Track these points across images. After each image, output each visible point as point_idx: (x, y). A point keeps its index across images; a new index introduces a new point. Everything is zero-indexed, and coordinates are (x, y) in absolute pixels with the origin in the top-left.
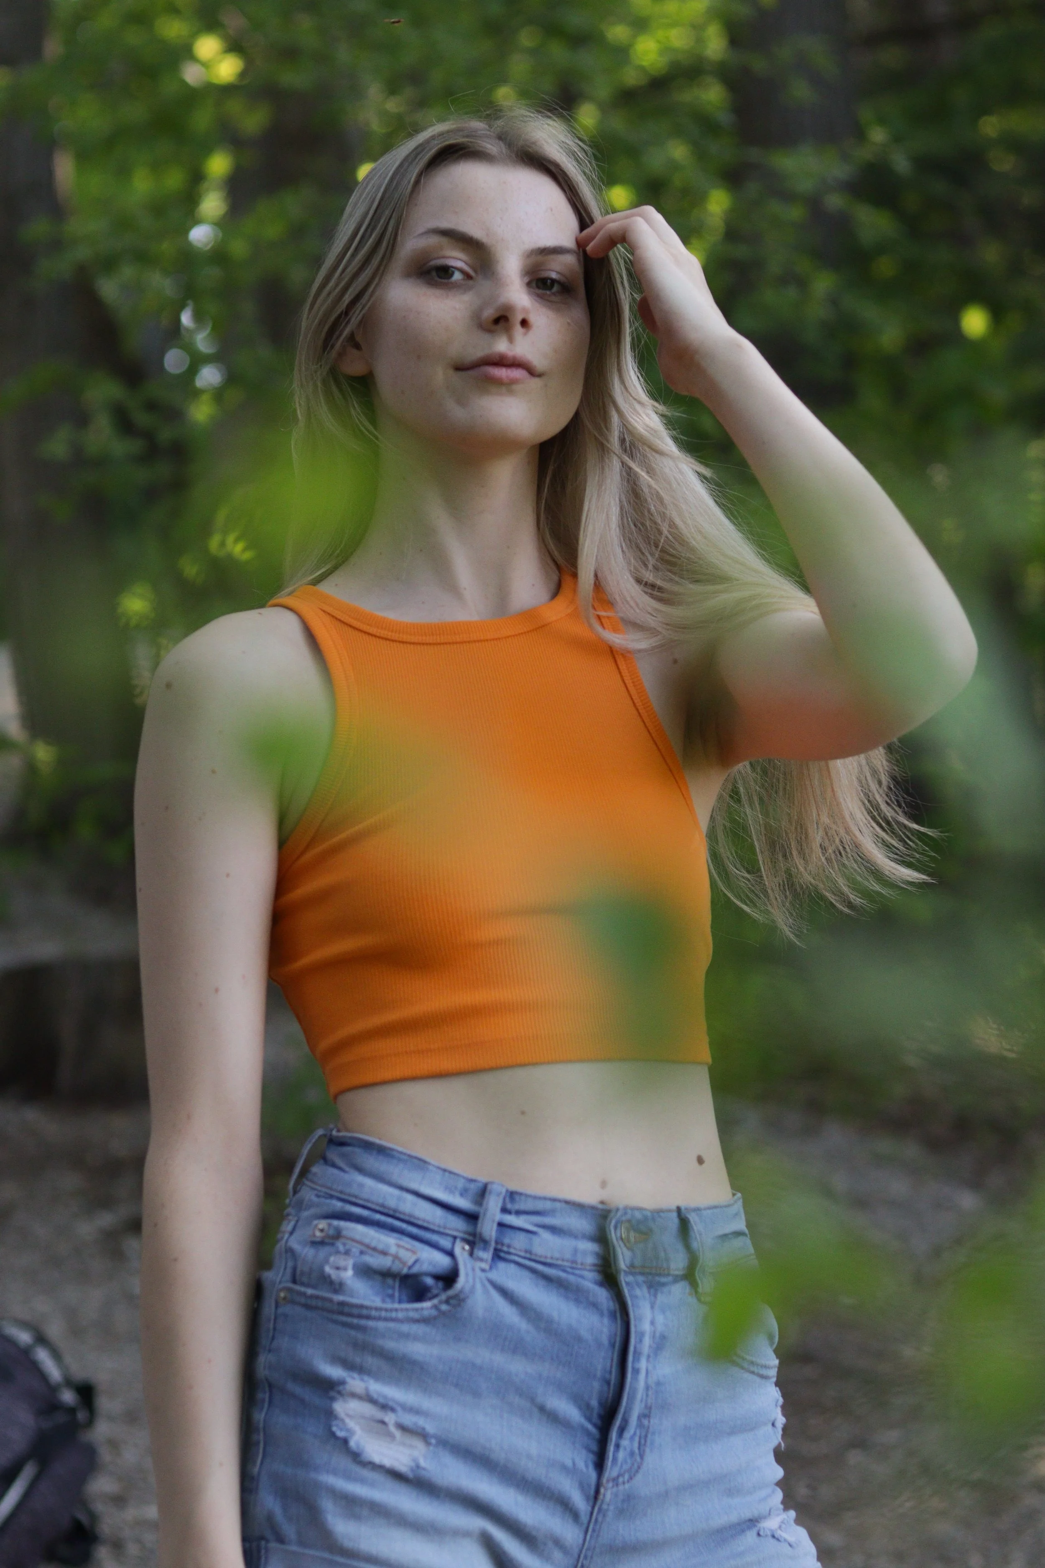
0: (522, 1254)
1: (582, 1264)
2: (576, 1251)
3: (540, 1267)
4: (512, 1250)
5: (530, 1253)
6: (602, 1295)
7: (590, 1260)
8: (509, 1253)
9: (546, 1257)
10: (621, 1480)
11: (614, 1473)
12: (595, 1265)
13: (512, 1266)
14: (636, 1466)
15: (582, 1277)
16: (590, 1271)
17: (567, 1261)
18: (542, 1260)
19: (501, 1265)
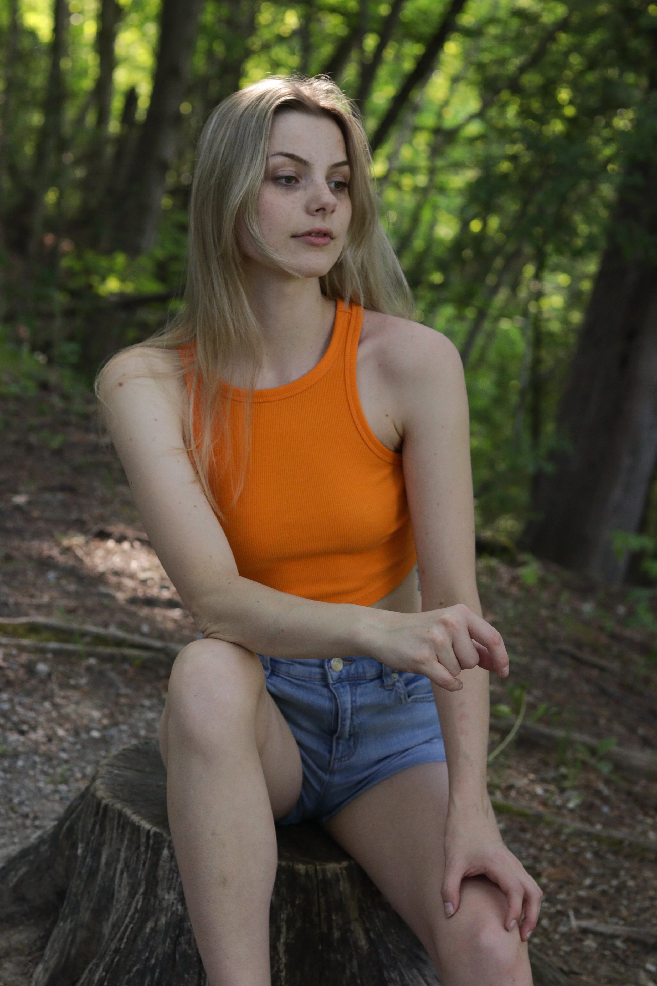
0: (285, 674)
1: (314, 678)
2: (311, 673)
3: (293, 680)
4: (280, 672)
5: (289, 674)
6: (325, 691)
7: (318, 676)
8: (278, 673)
9: (296, 676)
10: (343, 759)
11: (339, 755)
12: (321, 678)
13: (280, 679)
14: (352, 753)
15: (315, 684)
16: (319, 681)
17: (307, 677)
18: (294, 677)
19: (274, 678)
